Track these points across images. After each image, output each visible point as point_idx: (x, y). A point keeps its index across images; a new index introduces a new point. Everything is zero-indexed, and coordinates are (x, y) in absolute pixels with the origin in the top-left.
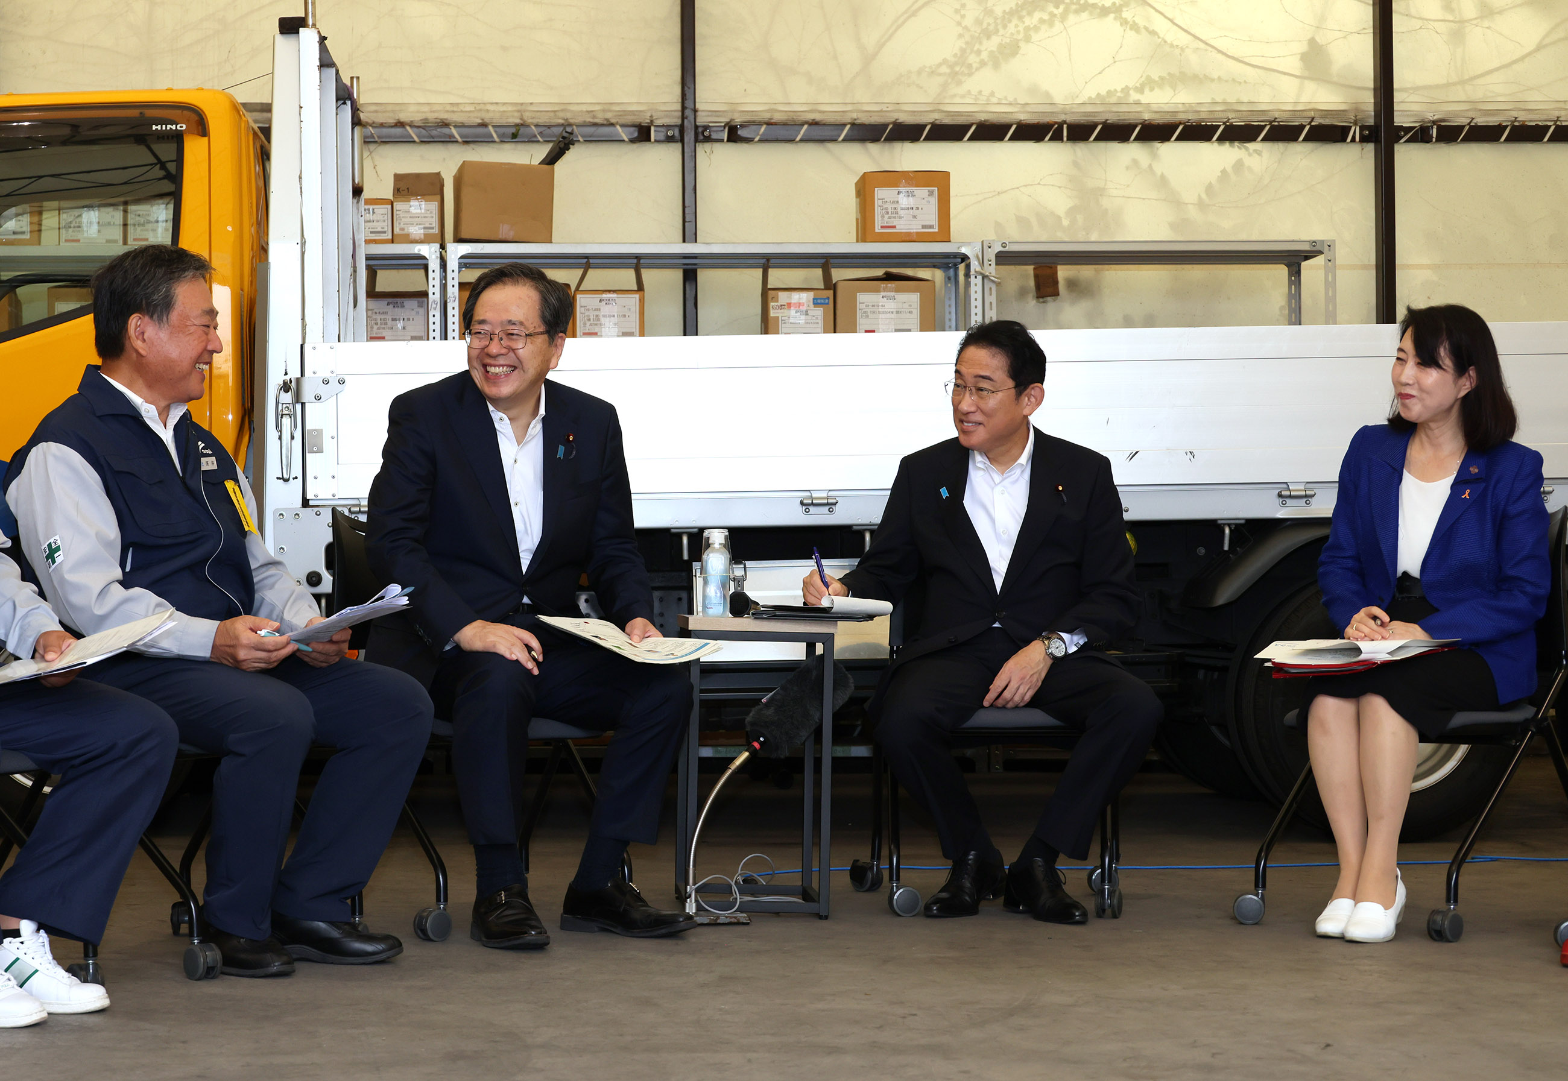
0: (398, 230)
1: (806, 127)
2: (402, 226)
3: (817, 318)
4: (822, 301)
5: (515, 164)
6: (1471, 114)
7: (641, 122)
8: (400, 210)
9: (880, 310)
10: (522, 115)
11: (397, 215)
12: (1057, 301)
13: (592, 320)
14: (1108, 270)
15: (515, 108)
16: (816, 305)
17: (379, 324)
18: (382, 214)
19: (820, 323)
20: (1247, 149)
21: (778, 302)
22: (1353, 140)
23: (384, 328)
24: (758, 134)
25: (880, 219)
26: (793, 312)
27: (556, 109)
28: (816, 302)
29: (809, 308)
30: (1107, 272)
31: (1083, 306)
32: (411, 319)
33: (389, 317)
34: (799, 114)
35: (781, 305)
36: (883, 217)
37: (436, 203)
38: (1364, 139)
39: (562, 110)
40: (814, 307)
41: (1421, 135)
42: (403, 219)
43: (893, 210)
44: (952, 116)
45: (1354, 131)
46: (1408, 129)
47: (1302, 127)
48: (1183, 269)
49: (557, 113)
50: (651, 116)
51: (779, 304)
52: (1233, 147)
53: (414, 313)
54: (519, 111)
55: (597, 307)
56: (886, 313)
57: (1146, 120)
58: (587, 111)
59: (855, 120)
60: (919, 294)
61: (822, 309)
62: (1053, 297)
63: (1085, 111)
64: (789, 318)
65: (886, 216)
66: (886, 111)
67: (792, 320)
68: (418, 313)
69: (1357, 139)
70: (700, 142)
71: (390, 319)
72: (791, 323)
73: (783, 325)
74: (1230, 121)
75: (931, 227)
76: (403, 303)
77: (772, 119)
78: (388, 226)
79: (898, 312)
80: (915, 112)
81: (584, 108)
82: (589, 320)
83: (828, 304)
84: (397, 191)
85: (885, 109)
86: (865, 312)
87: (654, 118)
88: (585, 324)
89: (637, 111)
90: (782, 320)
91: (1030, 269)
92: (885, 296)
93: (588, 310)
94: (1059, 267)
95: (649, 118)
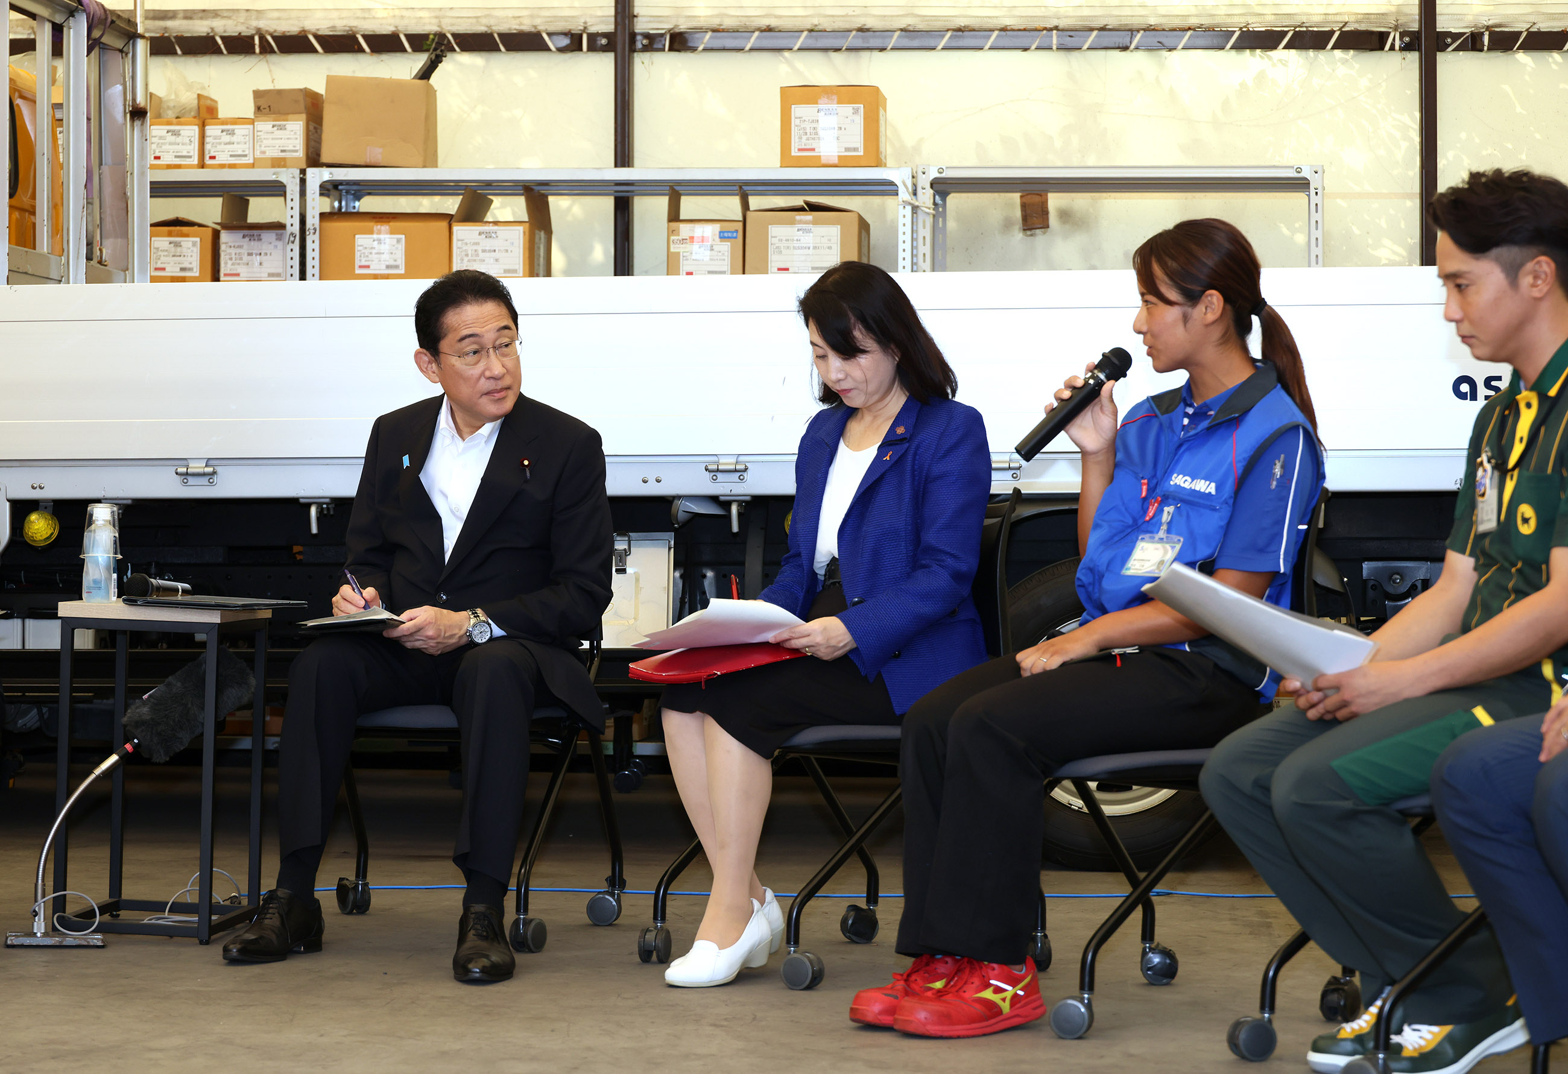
0: (258, 154)
1: (757, 34)
2: (263, 149)
3: (723, 254)
4: (730, 235)
5: (383, 79)
6: (1532, 19)
7: (570, 30)
8: (261, 131)
9: (795, 245)
10: (440, 22)
11: (257, 136)
12: (1048, 233)
13: (470, 255)
14: (1106, 198)
15: (433, 14)
16: (723, 239)
17: (234, 259)
18: (243, 136)
19: (726, 260)
20: (1270, 58)
21: (679, 235)
22: (1392, 48)
23: (239, 264)
24: (703, 43)
25: (797, 140)
26: (695, 247)
27: (479, 15)
28: (723, 236)
29: (714, 243)
30: (1106, 201)
31: (1079, 239)
32: (269, 254)
33: (244, 251)
34: (752, 19)
35: (683, 240)
36: (800, 138)
37: (301, 123)
38: (1407, 48)
39: (486, 16)
40: (721, 242)
41: (1472, 42)
42: (265, 141)
43: (812, 131)
44: (926, 21)
45: (1394, 38)
46: (1455, 36)
47: (1332, 32)
48: (1194, 197)
49: (480, 20)
50: (585, 23)
51: (680, 238)
52: (1254, 56)
53: (271, 247)
54: (436, 17)
55: (476, 241)
56: (802, 248)
57: (1151, 25)
58: (514, 17)
59: (816, 26)
60: (839, 226)
61: (729, 243)
62: (1043, 230)
63: (1082, 14)
64: (691, 253)
65: (804, 137)
66: (851, 16)
67: (694, 257)
68: (276, 247)
69: (1397, 47)
70: (637, 52)
71: (246, 254)
72: (693, 260)
73: (685, 262)
74: (1249, 26)
75: (855, 149)
76: (260, 235)
77: (722, 25)
78: (249, 149)
79: (815, 248)
80: (885, 16)
81: (510, 13)
82: (467, 255)
83: (736, 238)
84: (258, 109)
85: (851, 13)
86: (778, 247)
87: (589, 24)
88: (462, 260)
89: (569, 17)
90: (683, 257)
91: (1016, 197)
92: (801, 229)
93: (466, 244)
94: (1050, 195)
95: (582, 24)
